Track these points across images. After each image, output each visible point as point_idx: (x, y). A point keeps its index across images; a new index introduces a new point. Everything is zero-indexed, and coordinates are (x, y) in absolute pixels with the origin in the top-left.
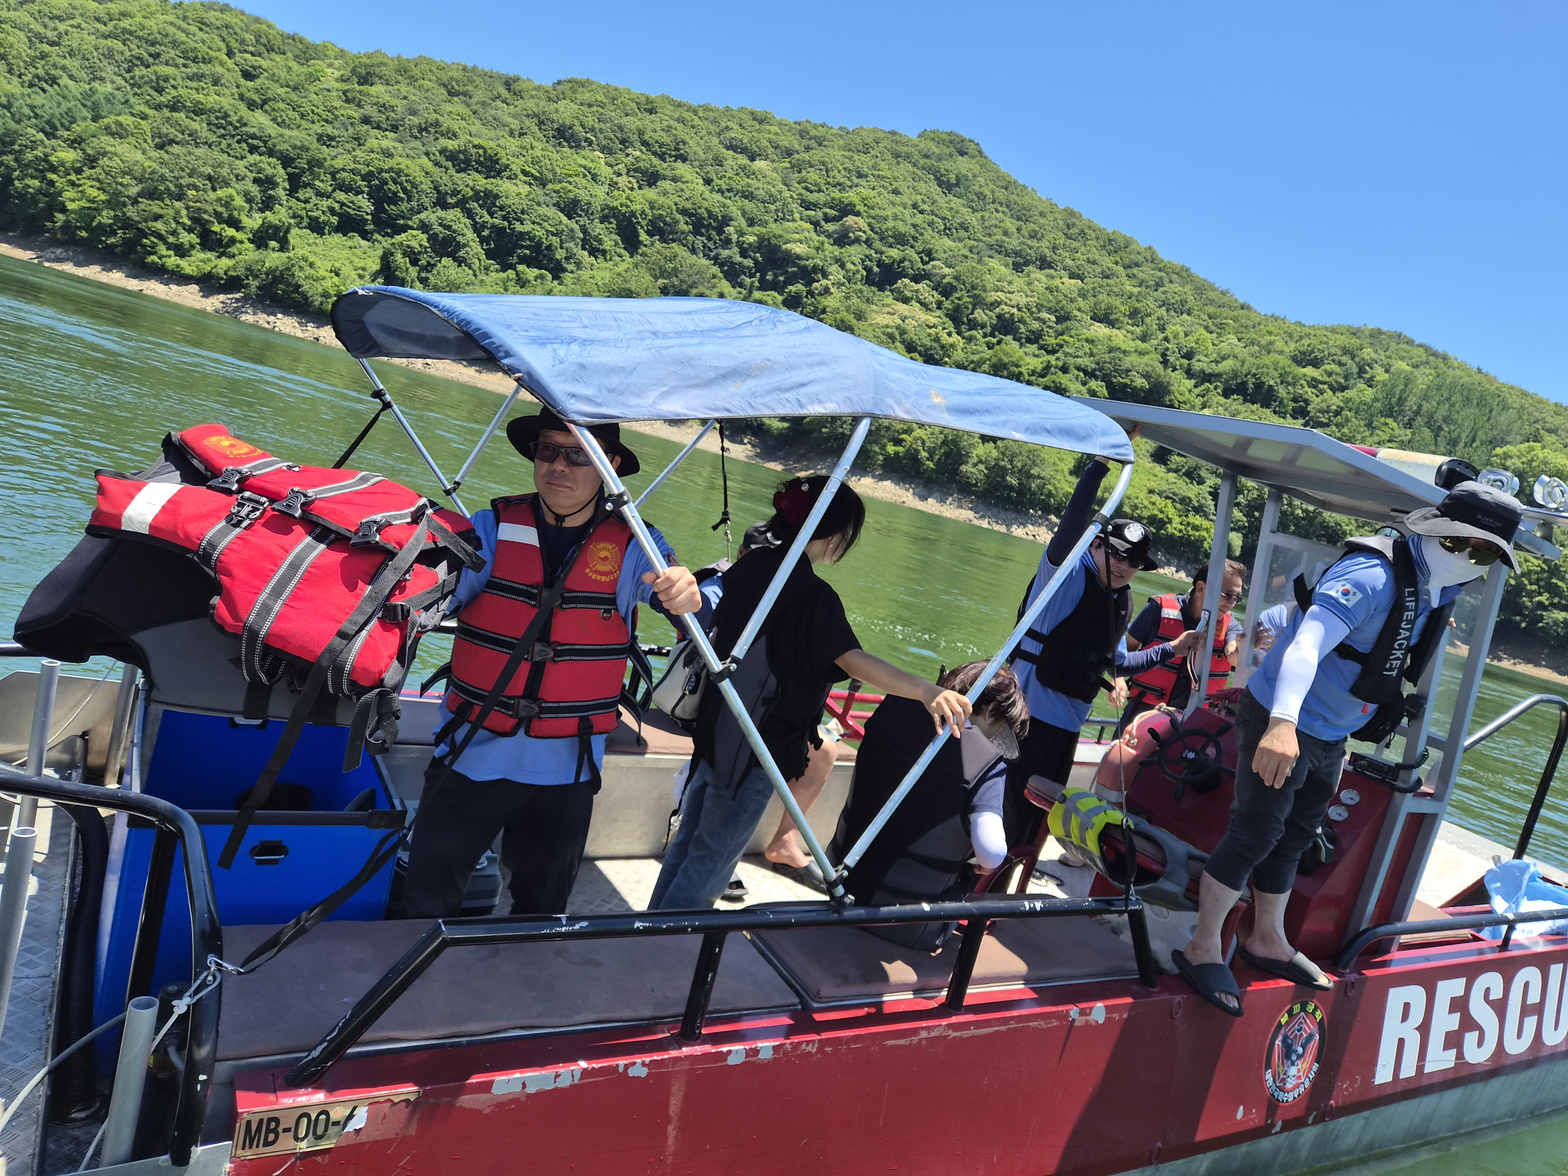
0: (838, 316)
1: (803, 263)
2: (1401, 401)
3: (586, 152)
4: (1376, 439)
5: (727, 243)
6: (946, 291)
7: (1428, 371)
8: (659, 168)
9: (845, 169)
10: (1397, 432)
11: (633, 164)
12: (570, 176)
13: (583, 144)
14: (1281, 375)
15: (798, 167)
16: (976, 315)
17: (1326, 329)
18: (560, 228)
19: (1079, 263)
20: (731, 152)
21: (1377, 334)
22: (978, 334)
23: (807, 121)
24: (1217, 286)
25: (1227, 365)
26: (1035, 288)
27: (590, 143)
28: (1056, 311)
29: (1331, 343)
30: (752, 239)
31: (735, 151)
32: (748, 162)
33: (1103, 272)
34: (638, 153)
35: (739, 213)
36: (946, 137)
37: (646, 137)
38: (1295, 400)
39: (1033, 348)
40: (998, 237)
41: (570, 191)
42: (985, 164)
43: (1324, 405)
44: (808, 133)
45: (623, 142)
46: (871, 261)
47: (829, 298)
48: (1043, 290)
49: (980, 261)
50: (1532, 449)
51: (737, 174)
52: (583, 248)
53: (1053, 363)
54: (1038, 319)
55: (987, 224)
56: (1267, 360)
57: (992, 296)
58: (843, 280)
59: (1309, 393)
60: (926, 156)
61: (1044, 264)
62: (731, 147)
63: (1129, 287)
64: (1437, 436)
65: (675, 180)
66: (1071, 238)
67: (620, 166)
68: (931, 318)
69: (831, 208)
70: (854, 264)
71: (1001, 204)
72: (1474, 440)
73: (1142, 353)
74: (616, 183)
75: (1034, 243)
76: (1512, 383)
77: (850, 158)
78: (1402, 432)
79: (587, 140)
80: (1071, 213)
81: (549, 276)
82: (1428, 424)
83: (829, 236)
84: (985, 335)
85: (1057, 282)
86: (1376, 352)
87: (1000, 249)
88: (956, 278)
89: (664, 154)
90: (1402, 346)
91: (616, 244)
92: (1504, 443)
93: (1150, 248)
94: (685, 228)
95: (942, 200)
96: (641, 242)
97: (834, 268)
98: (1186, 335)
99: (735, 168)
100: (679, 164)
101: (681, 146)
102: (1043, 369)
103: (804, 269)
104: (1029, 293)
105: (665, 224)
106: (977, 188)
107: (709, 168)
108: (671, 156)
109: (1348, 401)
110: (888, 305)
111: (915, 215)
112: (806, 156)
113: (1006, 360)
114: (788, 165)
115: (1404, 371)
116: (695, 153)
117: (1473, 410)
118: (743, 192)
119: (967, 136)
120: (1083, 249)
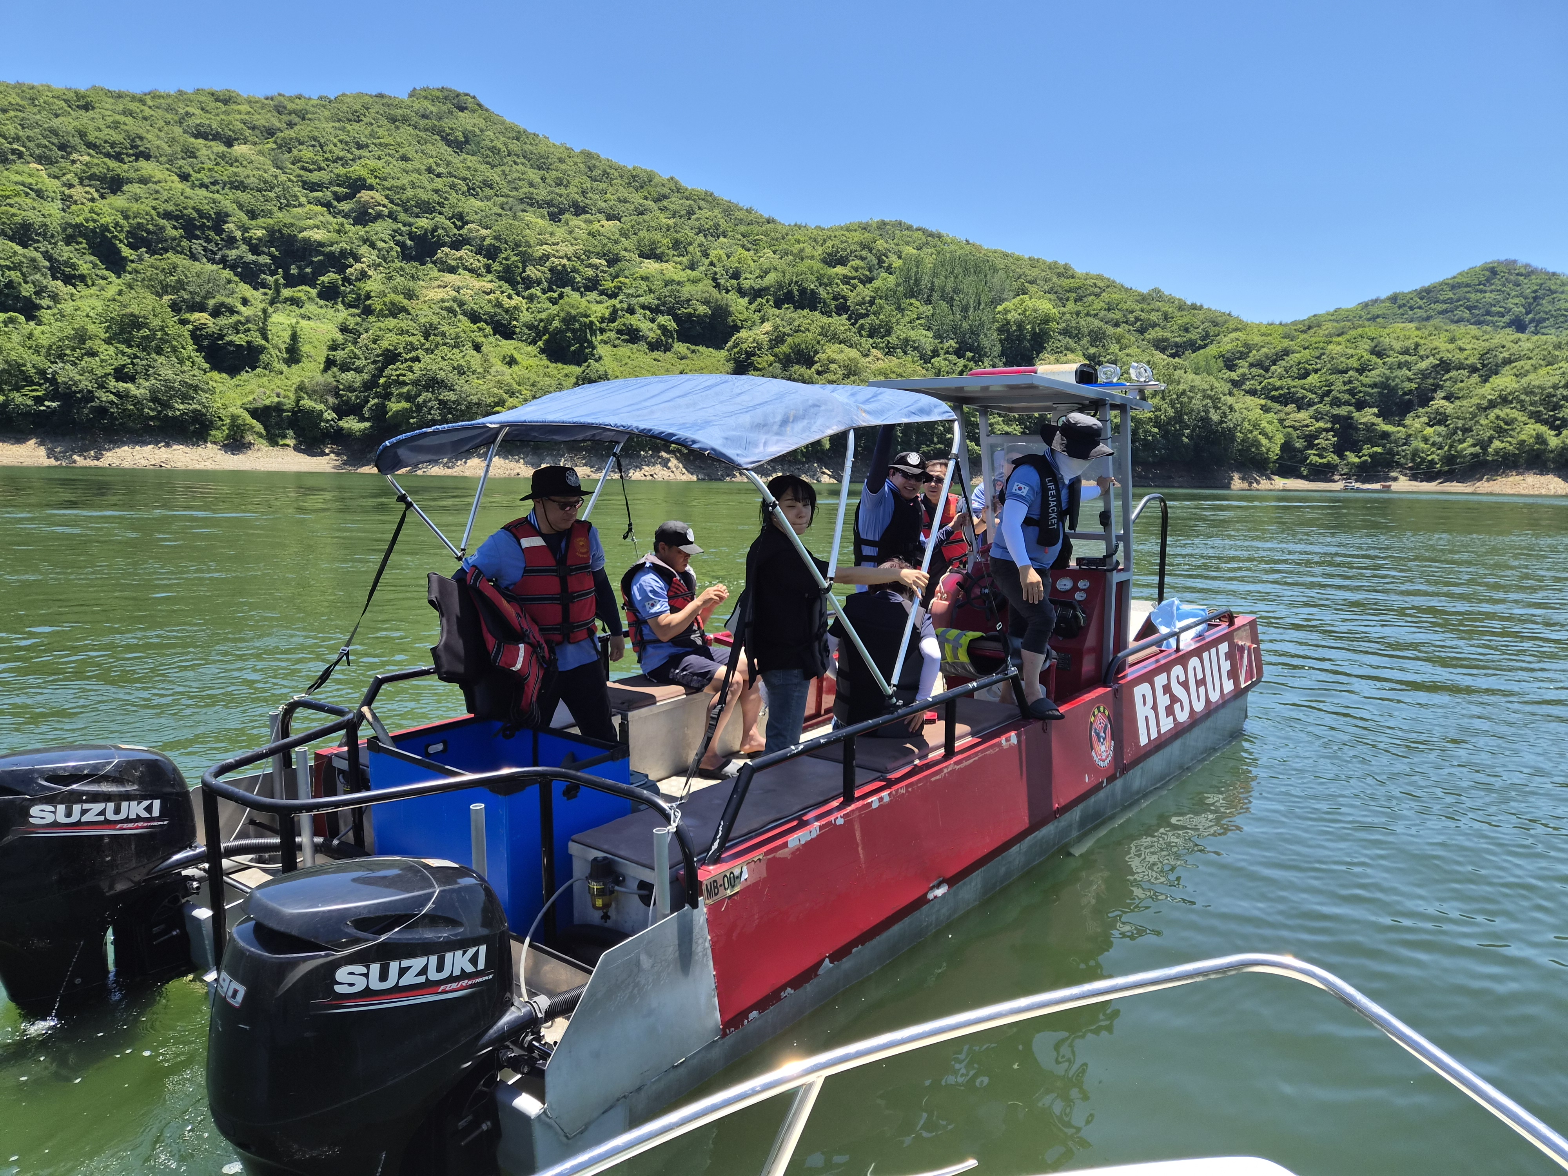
0: (387, 300)
1: (328, 249)
2: (917, 282)
3: (19, 166)
4: (907, 319)
5: (231, 242)
6: (491, 253)
7: (930, 251)
8: (119, 171)
9: (341, 141)
10: (921, 309)
11: (84, 172)
12: (8, 197)
13: (10, 157)
14: (818, 279)
15: (286, 146)
16: (528, 272)
17: (842, 228)
18: (16, 259)
19: (611, 203)
20: (201, 141)
21: (882, 225)
22: (536, 291)
23: (280, 95)
24: (741, 205)
25: (771, 279)
26: (578, 236)
27: (20, 155)
28: (605, 255)
29: (850, 241)
30: (260, 233)
31: (206, 139)
32: (225, 149)
33: (636, 209)
34: (86, 158)
35: (235, 207)
36: (438, 94)
37: (91, 138)
38: (835, 298)
39: (593, 295)
40: (524, 190)
41: (14, 215)
42: (489, 118)
43: (859, 298)
44: (285, 108)
45: (62, 147)
46: (401, 235)
47: (369, 282)
48: (585, 237)
49: (515, 217)
50: (1022, 301)
51: (217, 164)
52: (54, 278)
53: (618, 306)
54: (590, 266)
55: (509, 178)
56: (802, 266)
57: (539, 251)
58: (378, 261)
59: (845, 289)
60: (424, 116)
61: (579, 210)
62: (200, 134)
63: (664, 220)
64: (952, 306)
65: (143, 181)
66: (596, 181)
67: (68, 176)
68: (485, 284)
69: (339, 185)
70: (384, 241)
71: (518, 156)
72: (979, 304)
73: (695, 281)
74: (71, 197)
75: (562, 190)
76: (994, 248)
77: (343, 129)
78: (925, 309)
79: (14, 152)
80: (588, 155)
81: (22, 318)
82: (943, 298)
83: (346, 216)
84: (544, 292)
85: (596, 226)
86: (887, 242)
87: (530, 202)
88: (497, 238)
89: (119, 154)
90: (905, 232)
91: (95, 266)
92: (1001, 301)
93: (672, 179)
94: (175, 233)
95: (456, 160)
96: (126, 258)
97: (364, 250)
98: (728, 257)
99: (213, 157)
100: (142, 163)
101: (139, 142)
102: (611, 314)
103: (330, 256)
104: (573, 241)
105: (149, 232)
106: (487, 142)
107: (181, 162)
108: (129, 155)
109: (877, 290)
110: (436, 279)
111: (432, 180)
112: (292, 133)
113: (574, 312)
114: (274, 146)
115: (912, 255)
116: (158, 147)
117: (973, 278)
118: (231, 183)
119: (461, 90)
120: (611, 189)
